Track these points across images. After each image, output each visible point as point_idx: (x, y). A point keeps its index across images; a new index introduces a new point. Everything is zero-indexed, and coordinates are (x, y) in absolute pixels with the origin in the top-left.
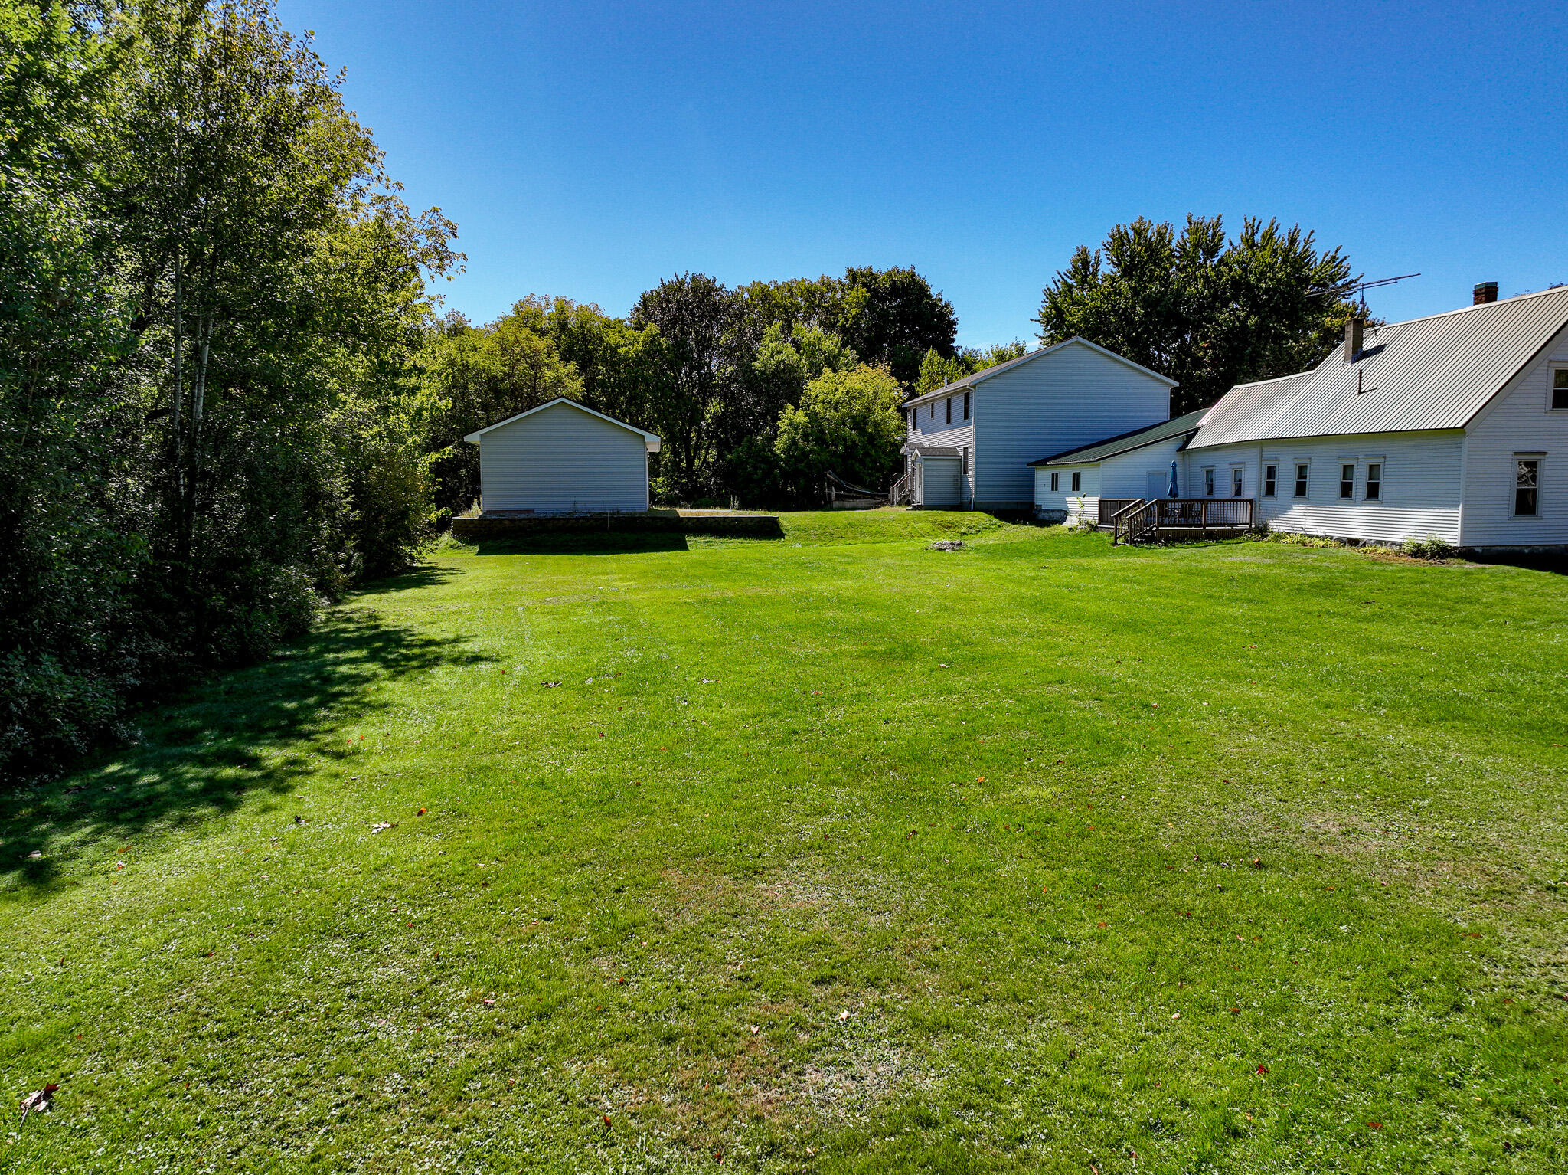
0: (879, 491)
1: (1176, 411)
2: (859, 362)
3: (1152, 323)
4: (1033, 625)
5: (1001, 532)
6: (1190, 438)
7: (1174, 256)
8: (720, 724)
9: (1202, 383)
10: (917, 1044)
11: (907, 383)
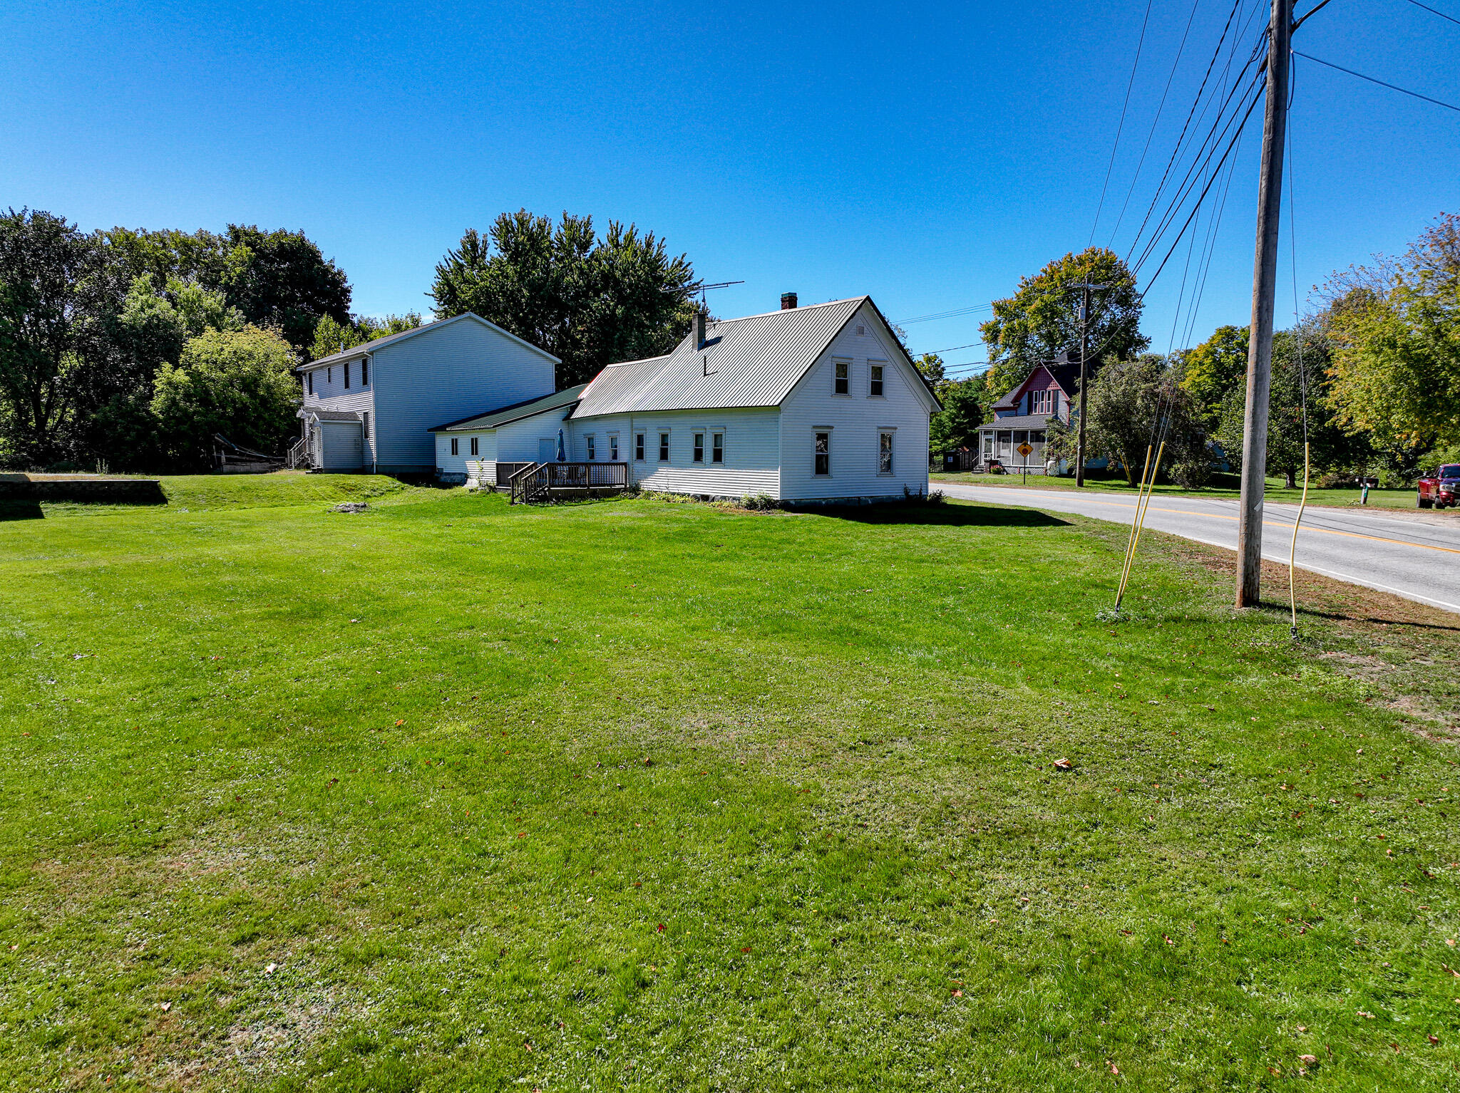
0: (274, 455)
1: (561, 385)
2: (247, 322)
3: (537, 306)
4: (441, 578)
5: (405, 494)
6: (573, 409)
7: (553, 247)
8: (100, 701)
9: (581, 362)
10: (351, 978)
11: (300, 347)
